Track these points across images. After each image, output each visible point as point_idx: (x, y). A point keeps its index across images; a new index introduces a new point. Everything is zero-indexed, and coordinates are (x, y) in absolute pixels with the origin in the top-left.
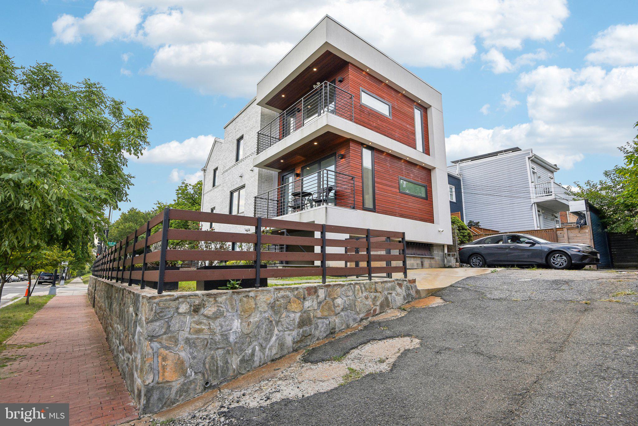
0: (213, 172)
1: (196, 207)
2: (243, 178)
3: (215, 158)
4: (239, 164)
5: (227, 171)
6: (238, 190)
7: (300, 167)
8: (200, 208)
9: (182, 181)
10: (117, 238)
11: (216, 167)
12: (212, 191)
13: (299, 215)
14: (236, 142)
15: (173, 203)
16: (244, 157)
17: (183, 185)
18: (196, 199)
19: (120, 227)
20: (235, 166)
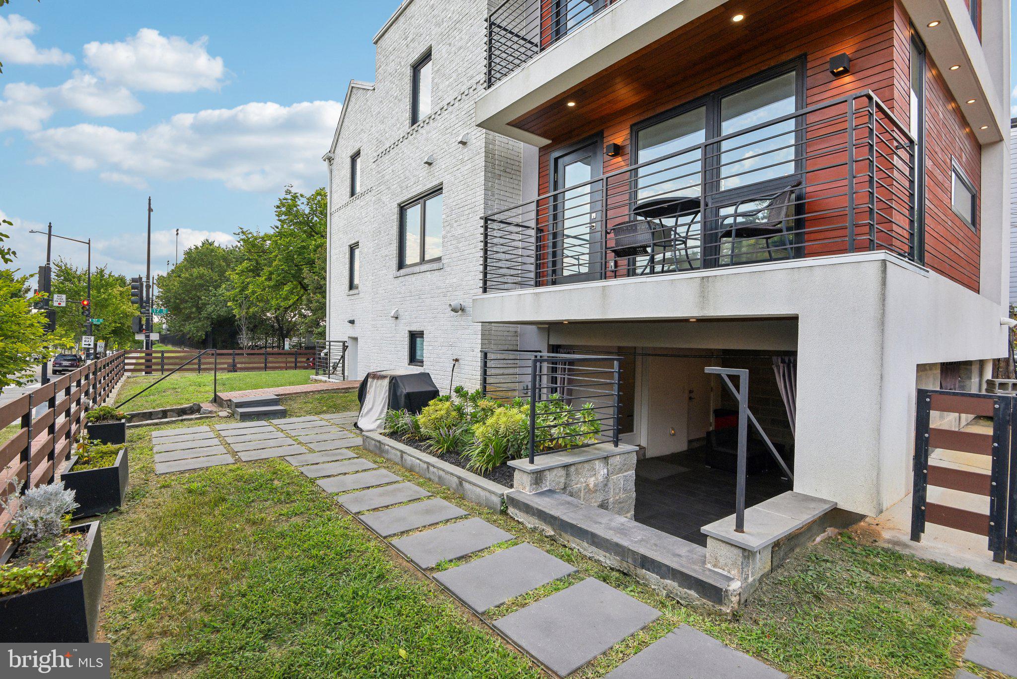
0: (349, 160)
1: (315, 240)
2: (435, 167)
3: (352, 128)
4: (421, 131)
5: (387, 152)
6: (422, 201)
7: (628, 124)
8: (325, 242)
9: (285, 189)
10: (180, 295)
11: (355, 150)
12: (349, 207)
13: (696, 284)
14: (408, 72)
15: (271, 232)
16: (437, 109)
17: (289, 197)
18: (315, 225)
19: (183, 275)
20: (410, 138)
